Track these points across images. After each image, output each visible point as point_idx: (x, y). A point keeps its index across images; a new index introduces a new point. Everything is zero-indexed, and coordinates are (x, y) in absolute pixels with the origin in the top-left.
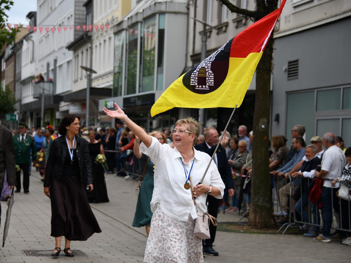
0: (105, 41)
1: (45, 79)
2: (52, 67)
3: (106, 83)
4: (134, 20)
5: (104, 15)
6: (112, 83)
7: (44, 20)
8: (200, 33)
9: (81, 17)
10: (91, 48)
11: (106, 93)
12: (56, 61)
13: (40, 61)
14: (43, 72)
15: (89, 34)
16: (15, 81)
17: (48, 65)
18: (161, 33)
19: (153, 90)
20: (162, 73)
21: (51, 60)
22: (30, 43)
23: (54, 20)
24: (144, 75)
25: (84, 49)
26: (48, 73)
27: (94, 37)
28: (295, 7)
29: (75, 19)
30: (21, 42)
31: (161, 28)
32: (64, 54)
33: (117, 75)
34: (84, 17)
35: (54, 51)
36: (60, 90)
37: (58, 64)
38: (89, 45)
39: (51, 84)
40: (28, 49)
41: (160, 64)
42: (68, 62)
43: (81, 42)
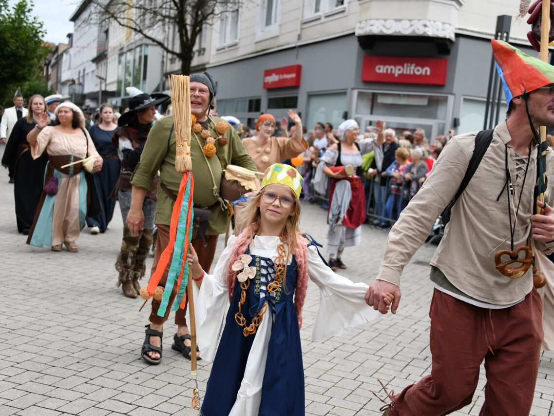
0: (115, 59)
1: (77, 82)
3: (113, 88)
4: (130, 47)
6: (116, 89)
7: (78, 39)
8: (170, 59)
9: (102, 40)
10: (107, 63)
11: (112, 94)
12: (84, 70)
13: (74, 69)
14: (75, 77)
15: (106, 53)
16: (57, 83)
17: (79, 72)
18: (146, 57)
20: (145, 83)
21: (81, 69)
22: (68, 55)
25: (103, 63)
26: (79, 79)
27: (109, 56)
28: (218, 50)
29: (98, 41)
30: (62, 55)
31: (146, 54)
32: (90, 65)
33: (119, 82)
34: (104, 40)
35: (83, 63)
36: (87, 90)
37: (86, 72)
38: (105, 61)
39: (81, 87)
40: (66, 60)
41: (145, 78)
42: (93, 71)
43: (101, 58)
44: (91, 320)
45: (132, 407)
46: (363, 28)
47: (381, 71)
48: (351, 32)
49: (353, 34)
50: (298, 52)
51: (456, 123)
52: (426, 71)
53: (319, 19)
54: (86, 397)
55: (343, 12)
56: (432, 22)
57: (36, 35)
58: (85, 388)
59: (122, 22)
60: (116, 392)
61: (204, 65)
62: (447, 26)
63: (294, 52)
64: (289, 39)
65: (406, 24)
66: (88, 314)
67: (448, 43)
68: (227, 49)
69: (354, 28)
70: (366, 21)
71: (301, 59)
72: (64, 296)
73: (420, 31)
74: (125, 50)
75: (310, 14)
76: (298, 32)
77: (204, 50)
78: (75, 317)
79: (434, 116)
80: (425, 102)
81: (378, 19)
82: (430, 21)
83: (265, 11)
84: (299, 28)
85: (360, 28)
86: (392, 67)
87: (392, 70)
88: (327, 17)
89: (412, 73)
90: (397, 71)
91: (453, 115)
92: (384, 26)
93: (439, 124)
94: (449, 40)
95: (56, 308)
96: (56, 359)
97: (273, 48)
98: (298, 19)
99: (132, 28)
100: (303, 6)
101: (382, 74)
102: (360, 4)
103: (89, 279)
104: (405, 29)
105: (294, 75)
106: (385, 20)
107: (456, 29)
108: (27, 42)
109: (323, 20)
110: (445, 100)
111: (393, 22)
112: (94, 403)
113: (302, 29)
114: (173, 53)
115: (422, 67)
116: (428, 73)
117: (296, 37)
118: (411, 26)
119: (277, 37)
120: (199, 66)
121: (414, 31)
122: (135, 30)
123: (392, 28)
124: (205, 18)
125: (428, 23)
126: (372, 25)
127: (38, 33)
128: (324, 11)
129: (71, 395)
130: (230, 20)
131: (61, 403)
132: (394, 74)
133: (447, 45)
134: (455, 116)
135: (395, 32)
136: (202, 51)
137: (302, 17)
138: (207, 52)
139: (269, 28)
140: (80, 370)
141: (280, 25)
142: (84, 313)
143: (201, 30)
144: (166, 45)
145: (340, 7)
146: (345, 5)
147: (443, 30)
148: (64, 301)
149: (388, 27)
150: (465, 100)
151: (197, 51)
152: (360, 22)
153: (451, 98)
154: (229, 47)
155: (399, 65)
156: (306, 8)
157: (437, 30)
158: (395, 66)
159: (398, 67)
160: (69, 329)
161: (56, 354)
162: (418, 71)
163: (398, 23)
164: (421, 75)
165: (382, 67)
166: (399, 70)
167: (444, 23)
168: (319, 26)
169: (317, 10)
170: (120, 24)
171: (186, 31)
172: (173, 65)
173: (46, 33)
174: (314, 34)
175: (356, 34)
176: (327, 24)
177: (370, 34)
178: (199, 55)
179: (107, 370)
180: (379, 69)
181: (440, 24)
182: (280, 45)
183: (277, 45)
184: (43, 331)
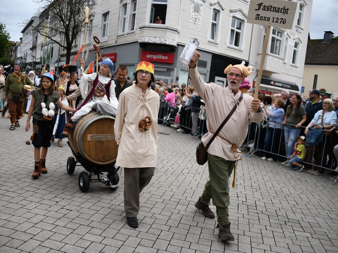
1: (23, 58)
2: (25, 55)
3: (38, 61)
4: (46, 44)
5: (40, 41)
6: (40, 61)
7: (24, 40)
8: (63, 49)
11: (38, 63)
12: (27, 53)
13: (23, 52)
14: (23, 56)
15: (36, 46)
16: (15, 58)
17: (25, 54)
18: (53, 48)
19: (49, 63)
20: (52, 59)
21: (25, 52)
23: (27, 41)
24: (48, 59)
25: (34, 50)
26: (24, 57)
27: (37, 47)
28: (83, 46)
29: (33, 41)
30: (18, 46)
31: (53, 47)
32: (29, 51)
33: (41, 58)
34: (35, 41)
35: (26, 50)
36: (28, 61)
37: (27, 54)
38: (36, 49)
39: (25, 60)
40: (19, 48)
41: (52, 57)
42: (30, 54)
43: (34, 48)
44: (22, 156)
45: (36, 189)
46: (141, 39)
47: (148, 57)
48: (137, 41)
49: (138, 42)
50: (115, 48)
51: (177, 79)
52: (166, 58)
53: (124, 35)
54: (18, 185)
55: (134, 33)
56: (168, 39)
57: (6, 39)
58: (18, 182)
59: (42, 33)
60: (30, 184)
61: (77, 52)
62: (174, 41)
63: (114, 47)
64: (112, 43)
65: (158, 39)
66: (21, 154)
67: (174, 47)
68: (86, 46)
69: (138, 40)
70: (142, 37)
71: (117, 51)
72: (11, 147)
73: (164, 42)
74: (44, 45)
75: (120, 33)
76: (116, 40)
77: (77, 45)
78: (15, 155)
79: (169, 75)
80: (165, 70)
81: (147, 37)
82: (167, 38)
83: (103, 30)
84: (116, 38)
85: (140, 40)
86: (153, 55)
87: (153, 57)
88: (127, 34)
89: (160, 58)
90: (155, 57)
91: (176, 75)
92: (149, 39)
93: (171, 79)
94: (175, 46)
95: (8, 152)
96: (6, 171)
97: (105, 46)
98: (116, 35)
99: (46, 36)
100: (118, 30)
101: (149, 58)
102: (140, 30)
103: (22, 140)
104: (157, 41)
105: (114, 57)
106: (150, 37)
107: (177, 42)
108: (2, 41)
109: (126, 35)
110: (173, 69)
111: (153, 38)
112: (21, 188)
113: (117, 39)
114: (64, 47)
115: (165, 56)
116: (167, 59)
117: (115, 42)
118: (160, 40)
119: (107, 41)
120: (74, 52)
121: (161, 42)
122: (47, 37)
123: (152, 40)
124: (77, 32)
125: (166, 39)
126: (145, 39)
127: (7, 38)
128: (126, 32)
129: (12, 185)
130: (88, 34)
131: (8, 188)
132: (154, 58)
133: (174, 48)
134: (177, 76)
135: (154, 42)
136: (76, 46)
137: (117, 34)
138: (78, 47)
139: (104, 37)
140: (16, 175)
141: (108, 37)
142: (19, 153)
143: (75, 37)
144: (61, 44)
145: (133, 31)
146: (135, 30)
147: (172, 42)
148: (11, 149)
149: (151, 40)
150: (181, 70)
151: (74, 46)
152: (140, 37)
153: (176, 69)
154: (87, 45)
155: (155, 55)
156: (119, 31)
157: (170, 42)
158: (154, 55)
159: (155, 56)
160: (13, 160)
161: (6, 169)
162: (163, 57)
163: (155, 38)
164: (164, 59)
165: (149, 55)
166: (156, 57)
167: (172, 40)
168: (124, 38)
169: (123, 31)
170: (41, 34)
171: (69, 38)
172: (64, 51)
173: (10, 38)
174: (122, 41)
175: (139, 42)
176: (127, 37)
177: (144, 42)
178: (75, 48)
179: (27, 176)
180: (148, 56)
181: (171, 40)
182: (108, 44)
183: (107, 45)
184: (2, 160)
